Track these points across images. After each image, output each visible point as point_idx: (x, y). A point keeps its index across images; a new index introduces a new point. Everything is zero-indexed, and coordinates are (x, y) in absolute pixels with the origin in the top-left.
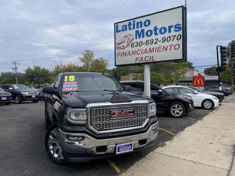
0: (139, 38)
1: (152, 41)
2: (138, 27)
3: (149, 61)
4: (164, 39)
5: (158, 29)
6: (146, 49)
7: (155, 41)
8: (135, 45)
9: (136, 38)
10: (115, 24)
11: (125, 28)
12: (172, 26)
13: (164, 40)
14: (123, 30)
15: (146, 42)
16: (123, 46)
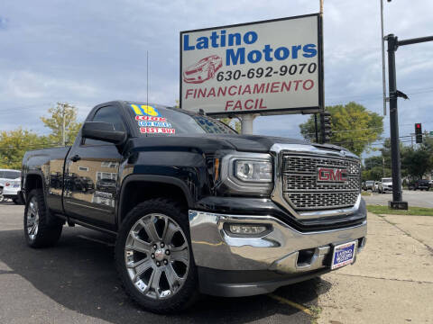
0: (235, 63)
1: (260, 71)
2: (231, 44)
3: (253, 109)
4: (284, 69)
5: (272, 50)
6: (248, 86)
7: (266, 72)
8: (226, 76)
9: (228, 64)
10: (181, 33)
11: (203, 43)
12: (299, 47)
13: (284, 71)
14: (199, 47)
15: (249, 73)
16: (200, 78)
